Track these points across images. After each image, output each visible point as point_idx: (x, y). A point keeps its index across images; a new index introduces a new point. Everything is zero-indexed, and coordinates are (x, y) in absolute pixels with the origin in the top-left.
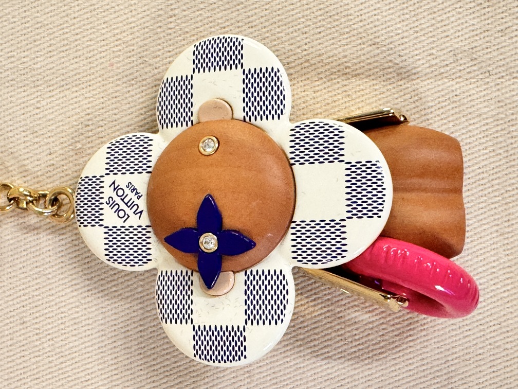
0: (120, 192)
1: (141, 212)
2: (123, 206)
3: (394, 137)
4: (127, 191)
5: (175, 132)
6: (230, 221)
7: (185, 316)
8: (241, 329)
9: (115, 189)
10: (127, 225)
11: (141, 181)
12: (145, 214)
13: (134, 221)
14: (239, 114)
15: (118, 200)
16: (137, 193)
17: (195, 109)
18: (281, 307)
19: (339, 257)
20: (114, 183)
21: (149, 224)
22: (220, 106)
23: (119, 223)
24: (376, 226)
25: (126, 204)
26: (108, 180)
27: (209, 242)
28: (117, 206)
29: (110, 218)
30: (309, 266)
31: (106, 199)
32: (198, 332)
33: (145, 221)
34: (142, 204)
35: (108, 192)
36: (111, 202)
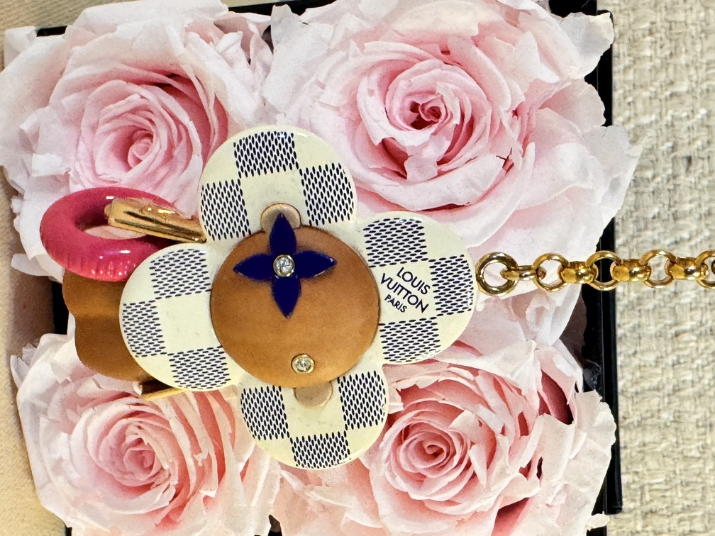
0: (413, 300)
1: (383, 281)
2: (408, 286)
4: (405, 302)
5: (364, 369)
8: (243, 175)
9: (421, 302)
10: (399, 266)
11: (389, 314)
12: (379, 280)
13: (391, 271)
14: (286, 393)
15: (414, 291)
16: (392, 301)
18: (206, 203)
19: (157, 261)
20: (423, 310)
21: (373, 269)
22: (309, 399)
23: (409, 266)
24: (129, 296)
25: (403, 288)
26: (431, 312)
28: (415, 284)
29: (422, 271)
30: (185, 247)
31: (430, 291)
33: (377, 272)
34: (384, 291)
35: (429, 299)
36: (423, 288)
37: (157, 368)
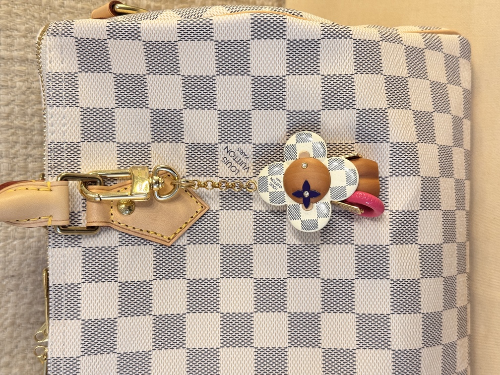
0: (274, 181)
1: (281, 187)
2: (275, 185)
3: (359, 162)
4: (276, 181)
5: (291, 162)
6: (312, 187)
7: (298, 217)
8: (316, 220)
9: (272, 180)
10: (277, 191)
11: (281, 178)
12: (283, 187)
13: (279, 190)
14: (312, 156)
15: (273, 183)
16: (280, 181)
17: (298, 155)
19: (344, 197)
20: (271, 178)
22: (306, 154)
23: (274, 191)
24: (354, 187)
26: (269, 177)
27: (307, 194)
28: (273, 185)
29: (271, 189)
30: (336, 200)
31: (269, 183)
32: (303, 222)
33: (283, 189)
34: (282, 184)
35: (269, 181)
36: (271, 184)
37: (350, 165)
